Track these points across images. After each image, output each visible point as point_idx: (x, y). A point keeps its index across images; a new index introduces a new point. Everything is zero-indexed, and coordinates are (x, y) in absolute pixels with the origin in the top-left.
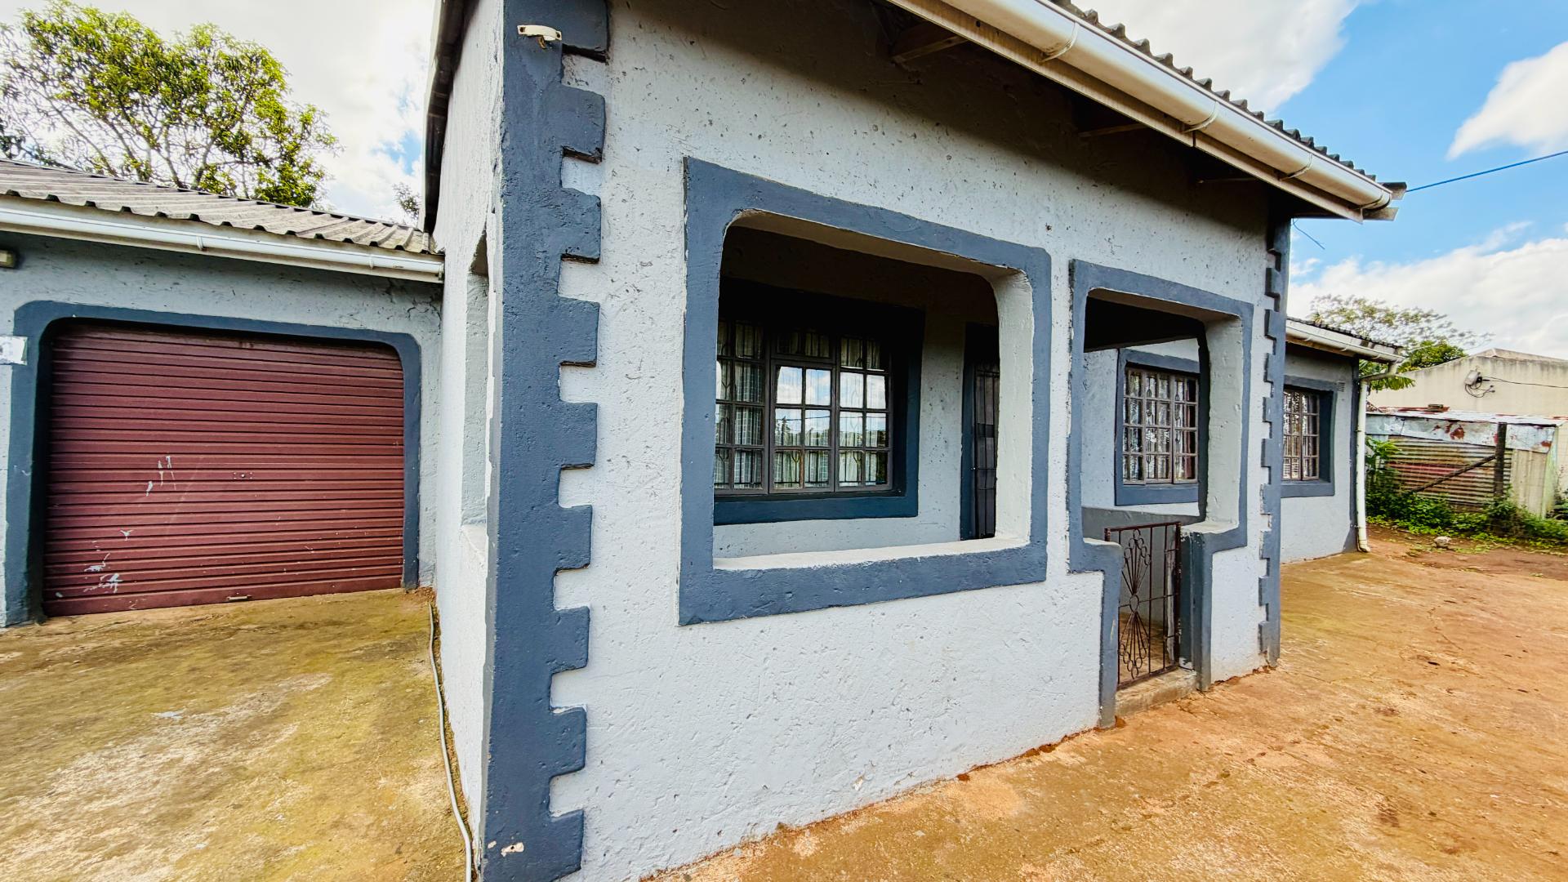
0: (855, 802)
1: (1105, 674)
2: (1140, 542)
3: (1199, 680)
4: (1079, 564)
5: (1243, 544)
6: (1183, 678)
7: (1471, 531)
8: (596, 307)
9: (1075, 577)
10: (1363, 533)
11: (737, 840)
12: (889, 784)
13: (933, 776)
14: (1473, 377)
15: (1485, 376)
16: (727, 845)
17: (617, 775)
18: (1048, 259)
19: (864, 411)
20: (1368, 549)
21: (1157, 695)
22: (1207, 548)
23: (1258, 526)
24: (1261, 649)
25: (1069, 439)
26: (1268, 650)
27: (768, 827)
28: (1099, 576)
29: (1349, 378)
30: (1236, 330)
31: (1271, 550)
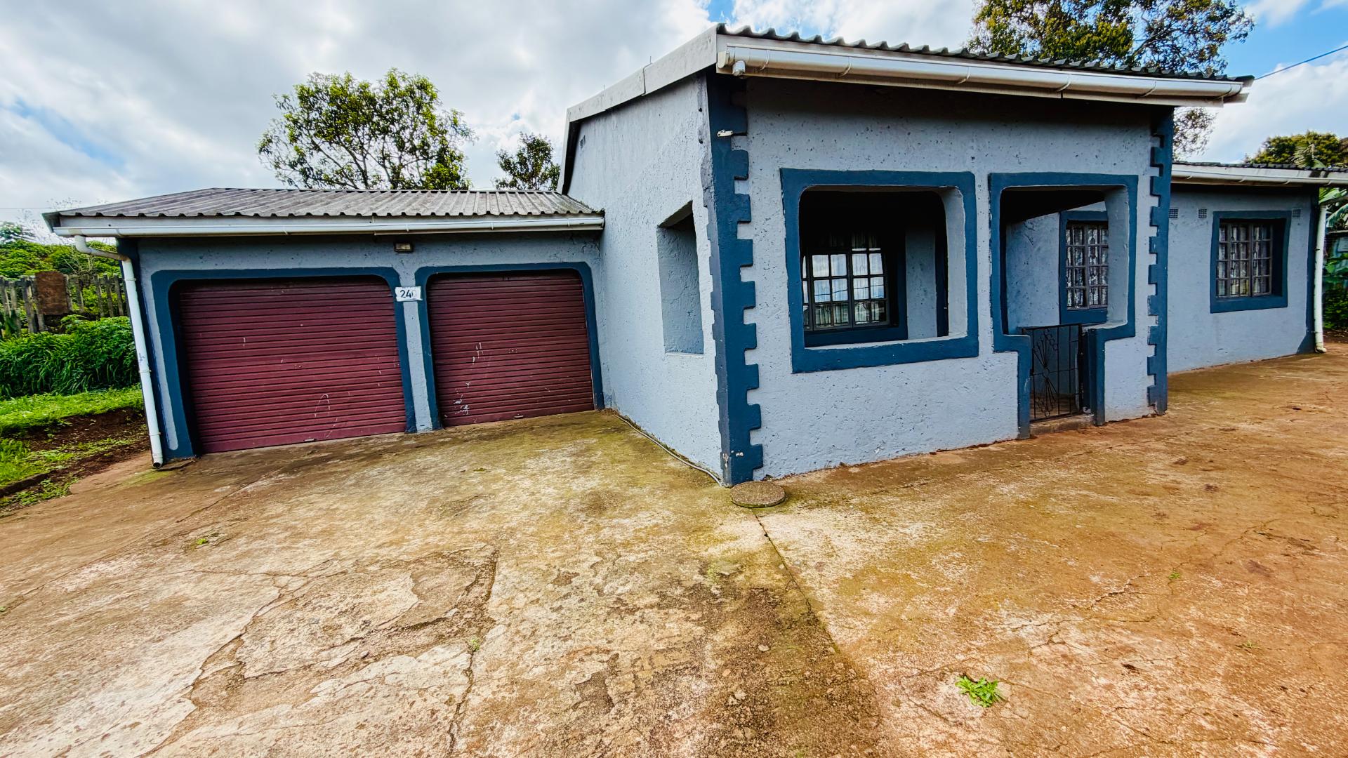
0: (876, 458)
1: (1021, 409)
2: (1049, 337)
3: (1095, 419)
4: (999, 348)
5: (1133, 335)
6: (1083, 419)
8: (751, 241)
9: (998, 354)
10: (1320, 337)
11: (823, 467)
12: (893, 452)
13: (917, 451)
16: (819, 468)
17: (773, 433)
18: (972, 177)
19: (869, 276)
20: (1324, 350)
21: (1062, 425)
22: (1099, 337)
23: (1145, 321)
24: (1149, 402)
25: (991, 278)
26: (1156, 403)
27: (835, 463)
28: (1015, 355)
29: (1307, 205)
30: (1125, 196)
31: (1158, 338)
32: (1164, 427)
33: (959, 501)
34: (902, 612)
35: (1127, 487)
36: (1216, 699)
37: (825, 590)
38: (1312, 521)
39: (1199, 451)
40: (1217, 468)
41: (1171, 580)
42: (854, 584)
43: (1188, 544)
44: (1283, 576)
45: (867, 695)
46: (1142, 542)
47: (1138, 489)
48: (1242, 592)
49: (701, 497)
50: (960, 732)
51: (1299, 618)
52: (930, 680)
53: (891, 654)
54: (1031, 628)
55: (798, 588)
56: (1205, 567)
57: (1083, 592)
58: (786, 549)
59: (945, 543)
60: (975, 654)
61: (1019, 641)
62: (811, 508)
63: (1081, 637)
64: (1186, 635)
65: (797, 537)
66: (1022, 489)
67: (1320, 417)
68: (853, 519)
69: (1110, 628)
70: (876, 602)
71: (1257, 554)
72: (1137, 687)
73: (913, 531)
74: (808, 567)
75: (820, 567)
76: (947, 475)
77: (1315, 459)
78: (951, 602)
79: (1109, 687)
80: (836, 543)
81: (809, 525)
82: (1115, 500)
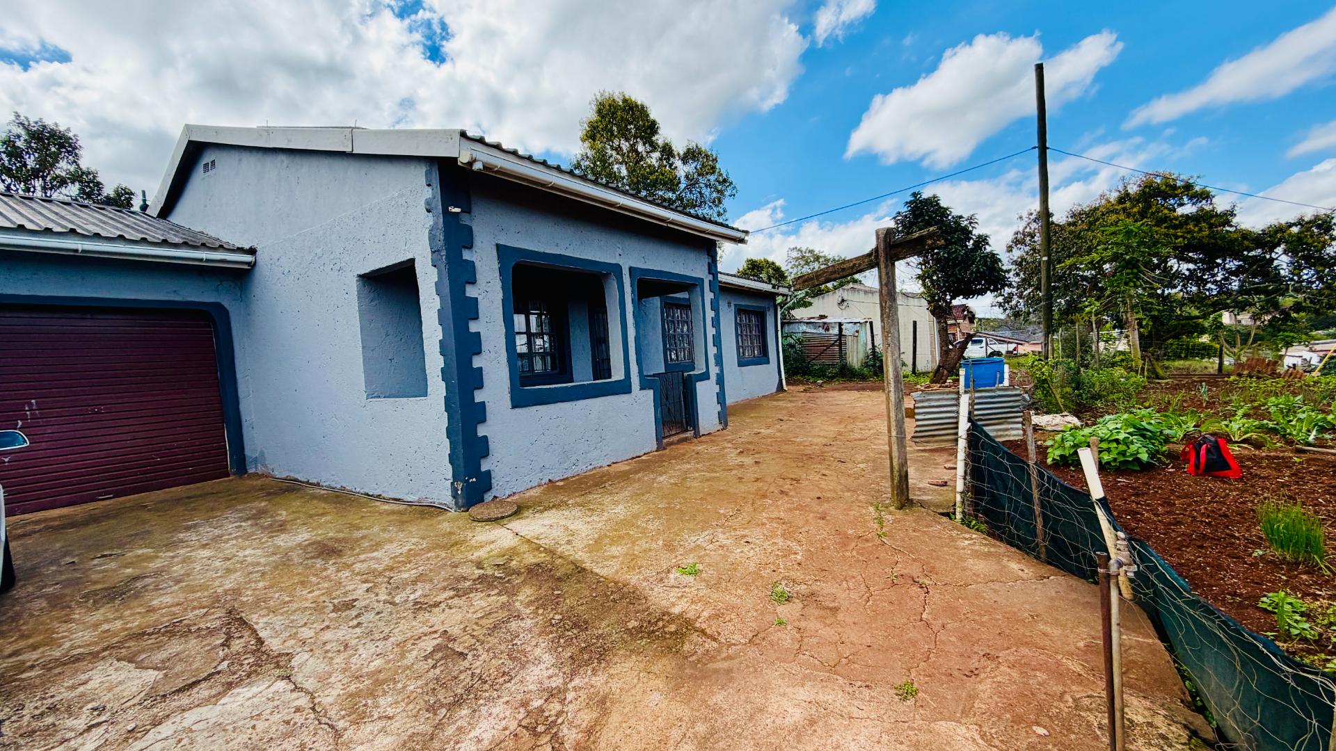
0: (573, 473)
1: (657, 430)
2: (663, 380)
3: (695, 433)
4: (643, 387)
5: (709, 379)
6: (690, 434)
7: (832, 378)
8: (477, 298)
9: (642, 391)
10: (784, 382)
11: (536, 484)
12: (584, 467)
13: (599, 465)
14: (840, 299)
15: (845, 298)
16: (533, 486)
17: (499, 460)
18: (621, 267)
19: (542, 334)
20: (787, 389)
21: (679, 439)
22: (693, 379)
23: (714, 371)
24: (719, 421)
26: (723, 422)
27: (546, 480)
28: (652, 391)
29: (772, 304)
30: (698, 289)
31: (720, 381)
32: (728, 435)
33: (638, 489)
34: (634, 550)
35: (721, 468)
36: (781, 544)
37: (580, 553)
38: (796, 470)
39: (747, 446)
40: (758, 453)
41: (753, 504)
42: (597, 545)
43: (755, 488)
44: (792, 493)
45: (634, 592)
46: (737, 491)
47: (727, 468)
48: (780, 502)
49: (439, 523)
50: (687, 590)
51: (800, 508)
52: (664, 575)
53: (637, 571)
54: (702, 539)
55: (560, 557)
56: (764, 496)
57: (718, 519)
58: (538, 539)
59: (641, 512)
60: (680, 557)
61: (698, 546)
62: (542, 512)
63: (725, 537)
64: (763, 524)
65: (542, 531)
66: (671, 477)
67: (791, 423)
68: (576, 512)
69: (735, 529)
70: (615, 550)
71: (782, 486)
72: (752, 548)
73: (620, 511)
74: (561, 545)
75: (569, 542)
76: (625, 476)
77: (794, 443)
78: (658, 539)
79: (742, 552)
80: (571, 527)
81: (547, 522)
82: (718, 475)
